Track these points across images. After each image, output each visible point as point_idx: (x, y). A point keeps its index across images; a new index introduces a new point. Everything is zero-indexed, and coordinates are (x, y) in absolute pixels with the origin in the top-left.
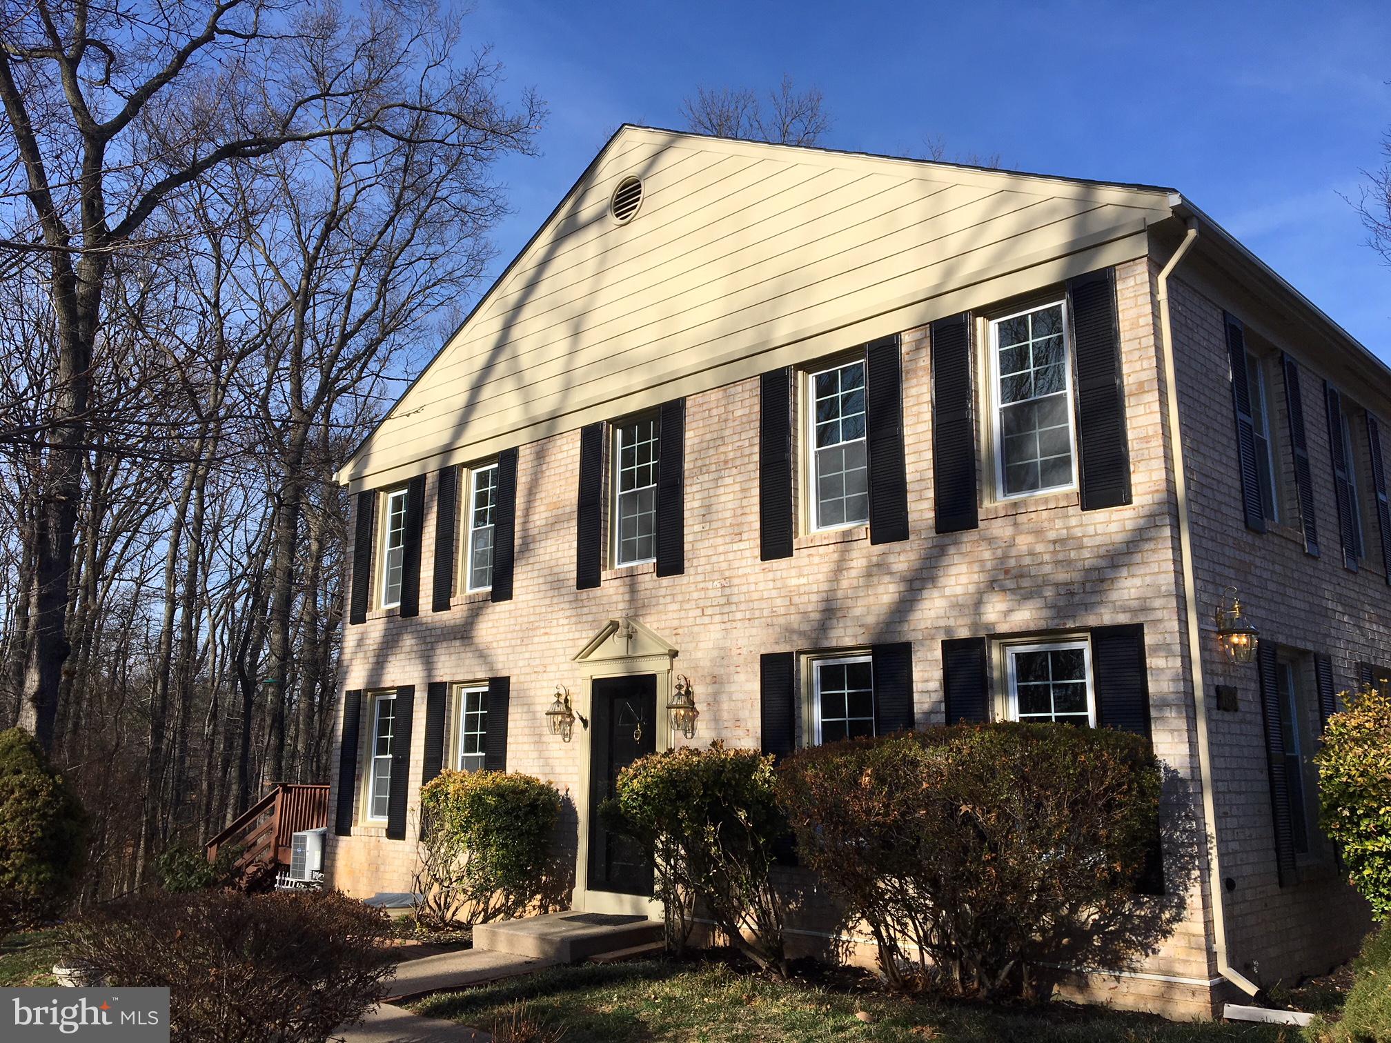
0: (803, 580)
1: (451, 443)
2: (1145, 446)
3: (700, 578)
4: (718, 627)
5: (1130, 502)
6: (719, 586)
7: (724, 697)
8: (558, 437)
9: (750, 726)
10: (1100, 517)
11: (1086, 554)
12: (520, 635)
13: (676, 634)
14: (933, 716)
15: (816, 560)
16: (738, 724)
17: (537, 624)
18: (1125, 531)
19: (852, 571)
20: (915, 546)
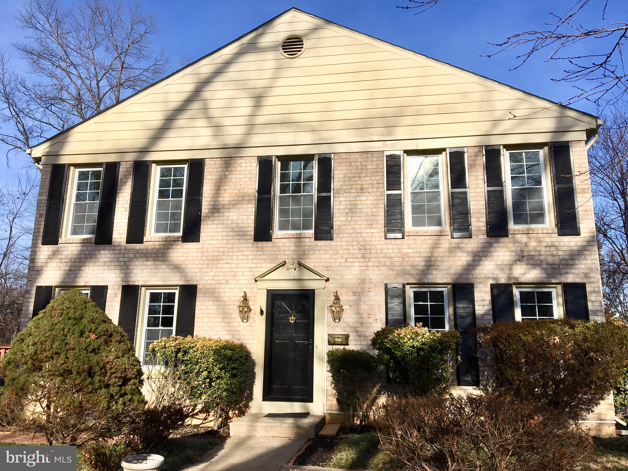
0: (410, 251)
1: (148, 148)
2: (586, 214)
3: (344, 243)
4: (357, 268)
5: (579, 235)
6: (357, 248)
7: (362, 303)
8: (238, 158)
9: (377, 317)
10: (566, 239)
11: (560, 253)
12: (206, 262)
13: (328, 270)
14: (485, 316)
15: (419, 242)
16: (370, 316)
17: (220, 257)
18: (577, 246)
19: (440, 249)
20: (475, 241)
